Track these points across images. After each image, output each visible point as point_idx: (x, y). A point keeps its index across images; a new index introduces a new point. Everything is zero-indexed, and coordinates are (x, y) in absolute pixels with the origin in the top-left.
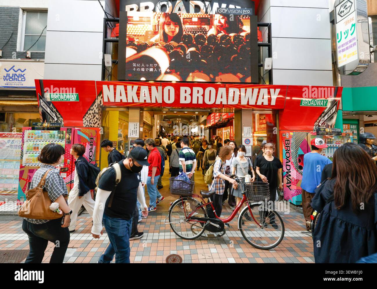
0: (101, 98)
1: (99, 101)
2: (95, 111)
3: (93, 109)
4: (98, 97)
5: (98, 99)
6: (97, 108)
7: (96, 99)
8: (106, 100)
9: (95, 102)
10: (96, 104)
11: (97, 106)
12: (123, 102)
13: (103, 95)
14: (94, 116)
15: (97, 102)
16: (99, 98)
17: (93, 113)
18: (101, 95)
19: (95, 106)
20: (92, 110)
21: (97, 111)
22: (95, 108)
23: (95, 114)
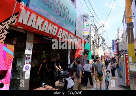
0: (17, 18)
1: (13, 20)
2: (5, 27)
3: (5, 24)
4: (14, 15)
5: (13, 17)
6: (8, 25)
7: (11, 17)
8: (20, 21)
9: (9, 19)
10: (10, 21)
11: (9, 23)
12: (32, 27)
13: (19, 16)
14: (3, 32)
15: (11, 20)
16: (15, 17)
17: (2, 29)
18: (17, 16)
19: (8, 23)
20: (3, 25)
21: (7, 28)
22: (7, 25)
23: (4, 30)
